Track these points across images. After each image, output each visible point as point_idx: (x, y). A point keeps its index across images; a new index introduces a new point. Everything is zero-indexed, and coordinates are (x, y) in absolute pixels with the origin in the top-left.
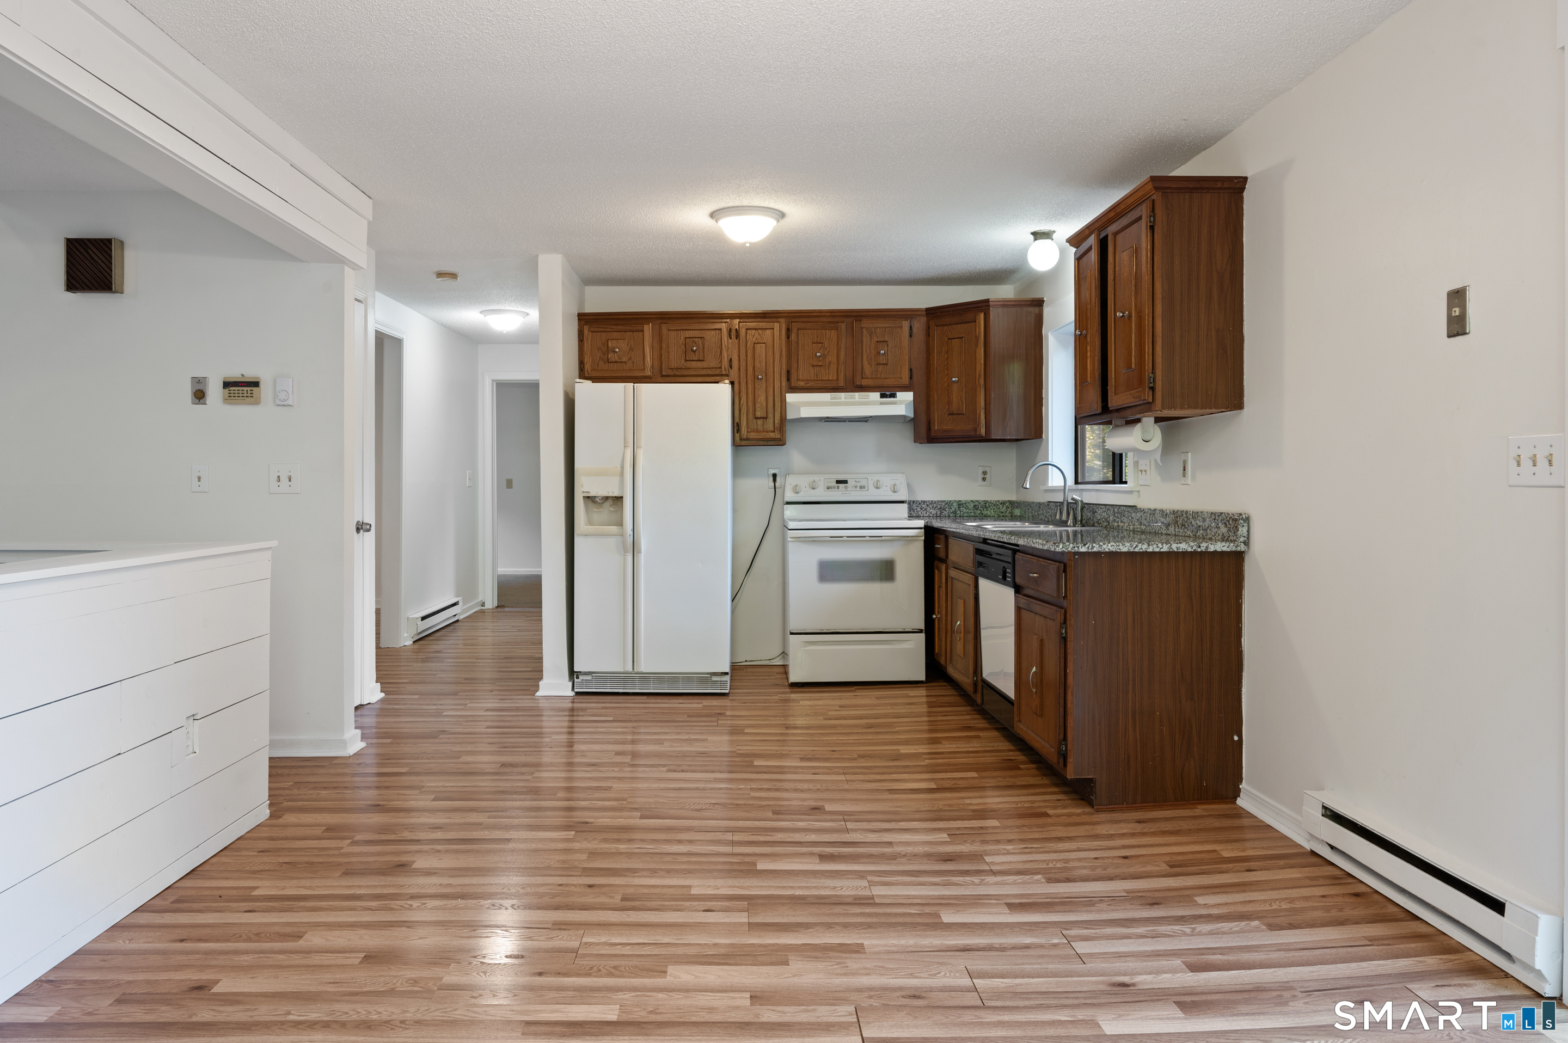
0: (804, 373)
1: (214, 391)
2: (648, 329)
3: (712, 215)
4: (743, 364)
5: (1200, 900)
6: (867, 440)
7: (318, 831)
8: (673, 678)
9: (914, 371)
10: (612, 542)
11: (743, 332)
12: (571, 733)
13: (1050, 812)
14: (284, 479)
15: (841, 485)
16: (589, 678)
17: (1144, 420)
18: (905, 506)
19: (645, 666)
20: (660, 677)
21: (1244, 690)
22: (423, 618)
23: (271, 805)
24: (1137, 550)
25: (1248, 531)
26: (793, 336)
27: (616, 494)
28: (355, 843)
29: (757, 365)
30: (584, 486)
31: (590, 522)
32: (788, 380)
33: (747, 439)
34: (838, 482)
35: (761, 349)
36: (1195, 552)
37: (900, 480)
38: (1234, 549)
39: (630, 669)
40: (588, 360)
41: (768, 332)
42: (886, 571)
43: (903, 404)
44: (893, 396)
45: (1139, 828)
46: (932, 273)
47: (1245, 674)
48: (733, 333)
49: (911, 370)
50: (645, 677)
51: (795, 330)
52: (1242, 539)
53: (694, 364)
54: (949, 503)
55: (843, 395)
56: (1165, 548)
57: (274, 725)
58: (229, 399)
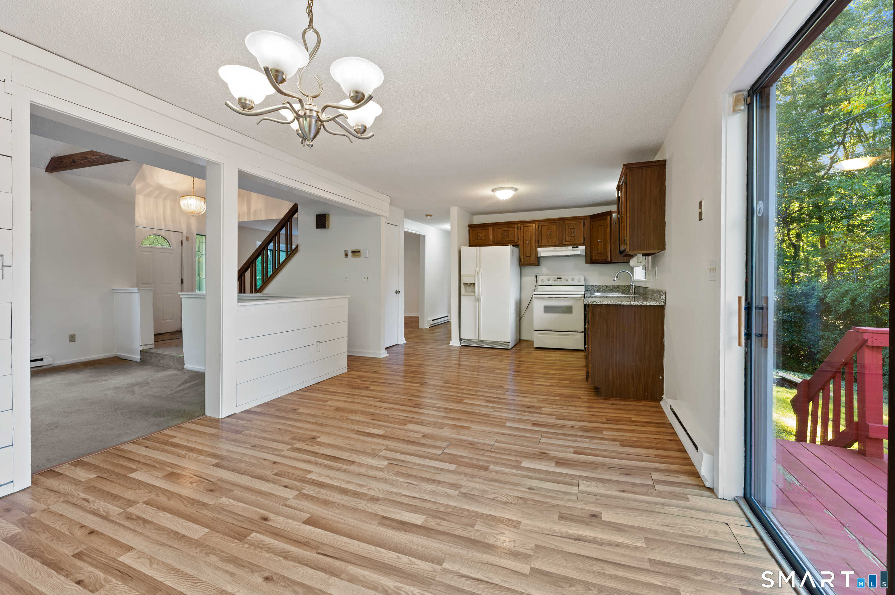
0: (544, 240)
1: (350, 254)
2: (490, 228)
3: (492, 191)
4: (522, 238)
5: (604, 432)
6: (571, 263)
7: (355, 377)
8: (492, 343)
9: (585, 238)
10: (472, 297)
11: (522, 228)
12: (459, 358)
13: (582, 397)
14: (366, 278)
15: (559, 279)
16: (465, 341)
17: (638, 255)
18: (584, 287)
19: (483, 338)
20: (487, 342)
21: (664, 359)
22: (433, 320)
23: (348, 368)
24: (616, 304)
25: (665, 298)
26: (540, 228)
27: (473, 283)
28: (362, 381)
29: (527, 238)
30: (464, 280)
31: (466, 291)
32: (538, 243)
33: (524, 264)
34: (558, 278)
35: (528, 233)
36: (641, 305)
37: (582, 278)
38: (658, 304)
39: (477, 339)
40: (471, 239)
41: (531, 227)
42: (568, 310)
43: (582, 249)
44: (577, 247)
45: (609, 406)
46: (591, 203)
47: (665, 353)
48: (519, 228)
49: (584, 238)
50: (483, 342)
51: (540, 226)
52: (662, 301)
53: (506, 239)
54: (602, 286)
55: (558, 248)
56: (628, 303)
57: (349, 346)
58: (353, 256)
